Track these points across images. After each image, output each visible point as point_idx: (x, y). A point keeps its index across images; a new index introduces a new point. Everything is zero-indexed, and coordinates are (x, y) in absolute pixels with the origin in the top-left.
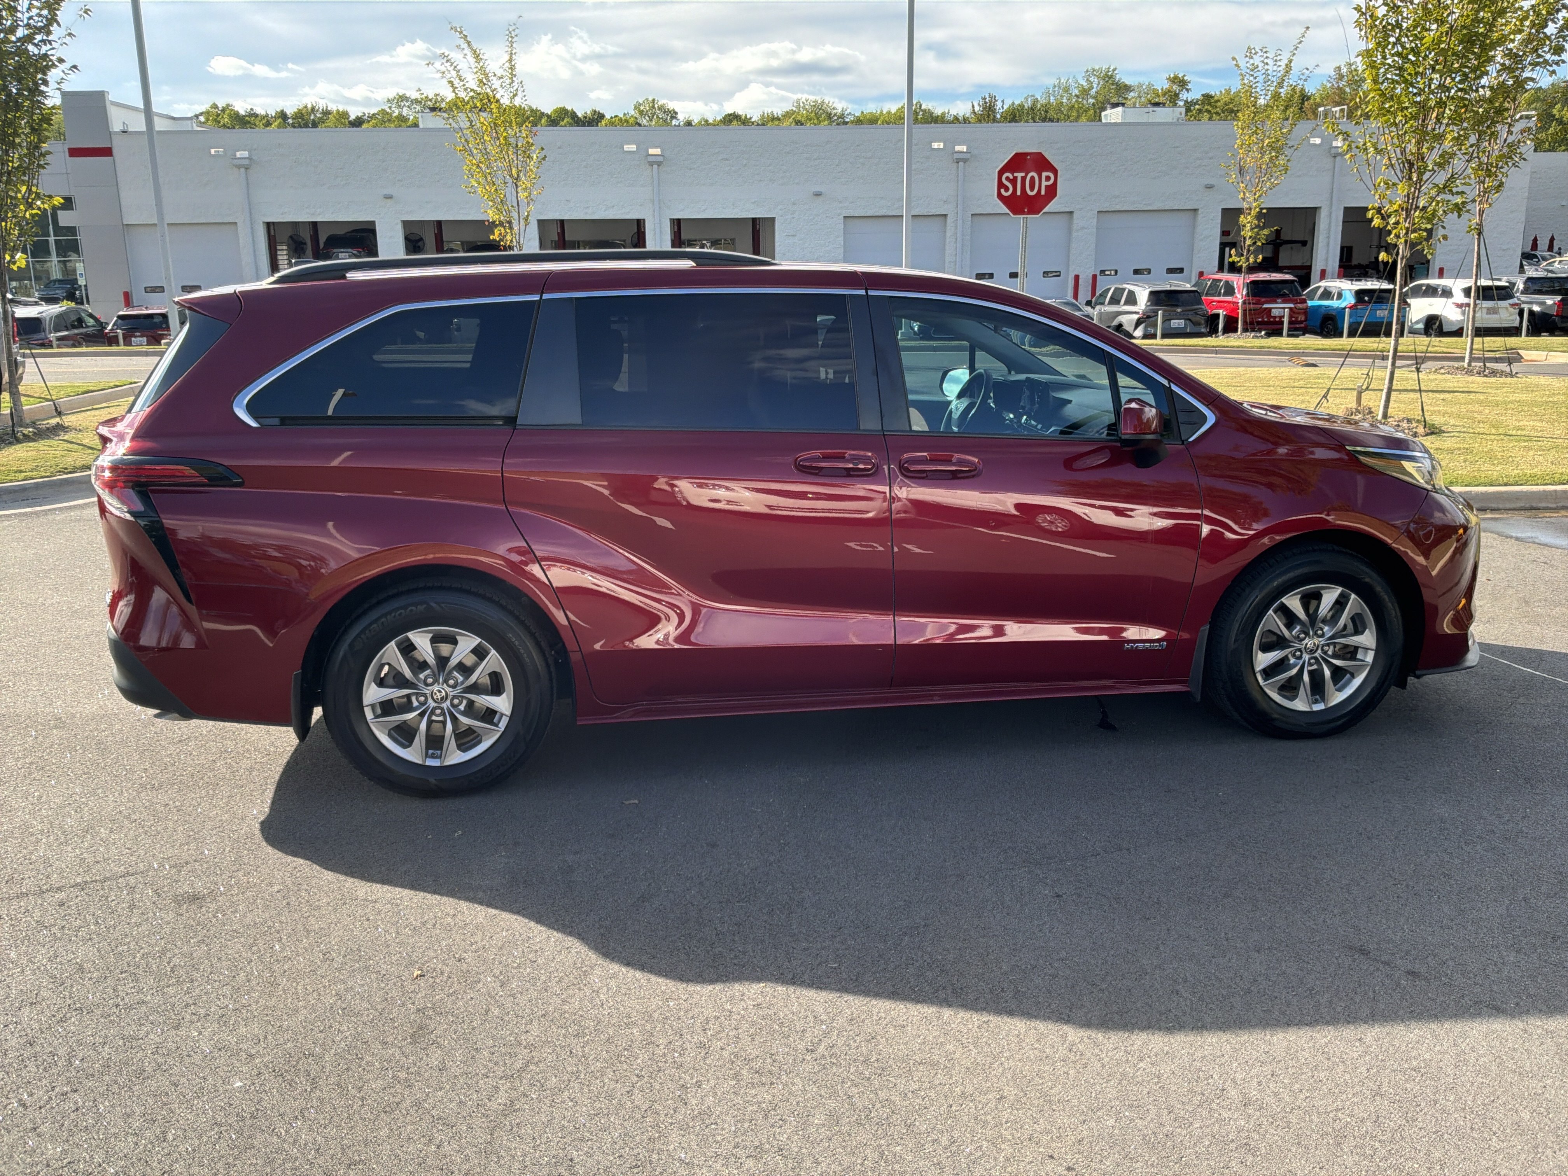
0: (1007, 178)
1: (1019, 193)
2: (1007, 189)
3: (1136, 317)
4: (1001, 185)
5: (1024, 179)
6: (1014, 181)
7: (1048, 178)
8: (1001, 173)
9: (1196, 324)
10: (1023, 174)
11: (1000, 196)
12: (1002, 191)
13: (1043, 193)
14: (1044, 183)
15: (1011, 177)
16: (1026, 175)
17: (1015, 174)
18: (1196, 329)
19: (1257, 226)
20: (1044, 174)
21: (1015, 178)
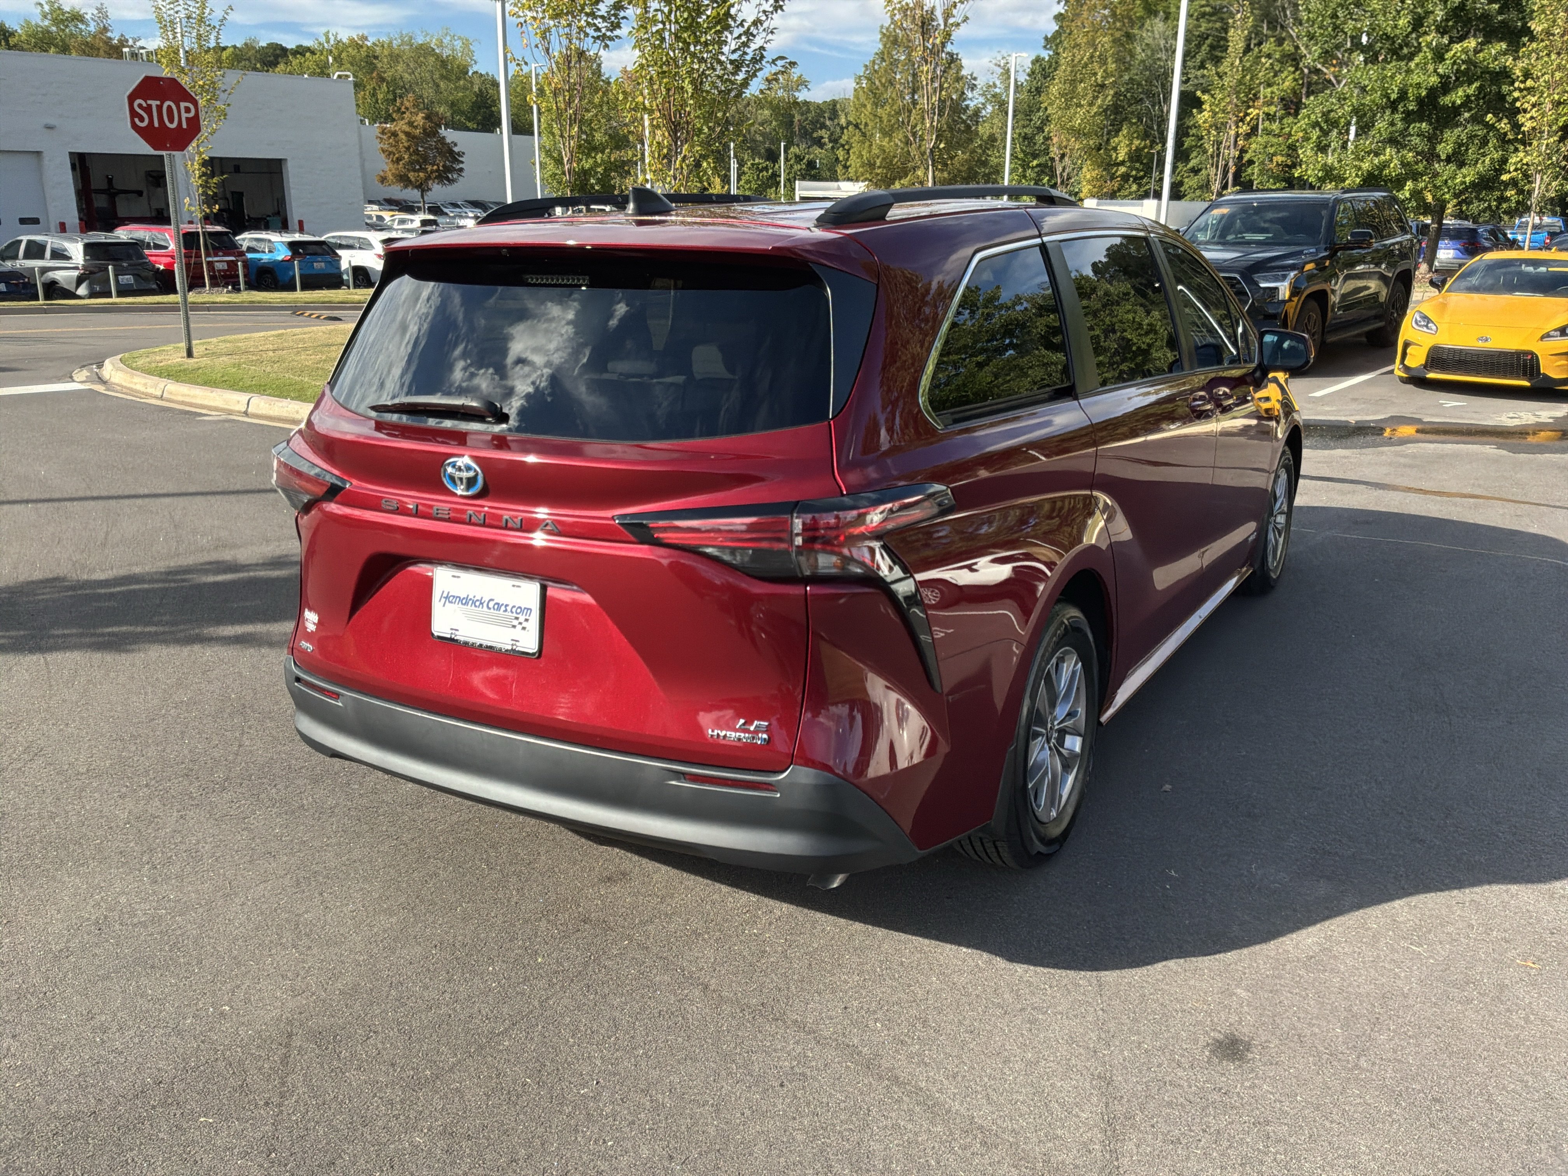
0: (140, 106)
1: (156, 124)
2: (142, 119)
3: (76, 273)
4: (133, 114)
5: (159, 108)
6: (148, 110)
7: (188, 110)
8: (132, 98)
9: (146, 279)
10: (158, 103)
11: (134, 126)
12: (136, 120)
13: (185, 126)
14: (184, 115)
15: (144, 105)
16: (162, 103)
17: (149, 102)
18: (145, 286)
19: (204, 174)
20: (183, 105)
21: (150, 106)
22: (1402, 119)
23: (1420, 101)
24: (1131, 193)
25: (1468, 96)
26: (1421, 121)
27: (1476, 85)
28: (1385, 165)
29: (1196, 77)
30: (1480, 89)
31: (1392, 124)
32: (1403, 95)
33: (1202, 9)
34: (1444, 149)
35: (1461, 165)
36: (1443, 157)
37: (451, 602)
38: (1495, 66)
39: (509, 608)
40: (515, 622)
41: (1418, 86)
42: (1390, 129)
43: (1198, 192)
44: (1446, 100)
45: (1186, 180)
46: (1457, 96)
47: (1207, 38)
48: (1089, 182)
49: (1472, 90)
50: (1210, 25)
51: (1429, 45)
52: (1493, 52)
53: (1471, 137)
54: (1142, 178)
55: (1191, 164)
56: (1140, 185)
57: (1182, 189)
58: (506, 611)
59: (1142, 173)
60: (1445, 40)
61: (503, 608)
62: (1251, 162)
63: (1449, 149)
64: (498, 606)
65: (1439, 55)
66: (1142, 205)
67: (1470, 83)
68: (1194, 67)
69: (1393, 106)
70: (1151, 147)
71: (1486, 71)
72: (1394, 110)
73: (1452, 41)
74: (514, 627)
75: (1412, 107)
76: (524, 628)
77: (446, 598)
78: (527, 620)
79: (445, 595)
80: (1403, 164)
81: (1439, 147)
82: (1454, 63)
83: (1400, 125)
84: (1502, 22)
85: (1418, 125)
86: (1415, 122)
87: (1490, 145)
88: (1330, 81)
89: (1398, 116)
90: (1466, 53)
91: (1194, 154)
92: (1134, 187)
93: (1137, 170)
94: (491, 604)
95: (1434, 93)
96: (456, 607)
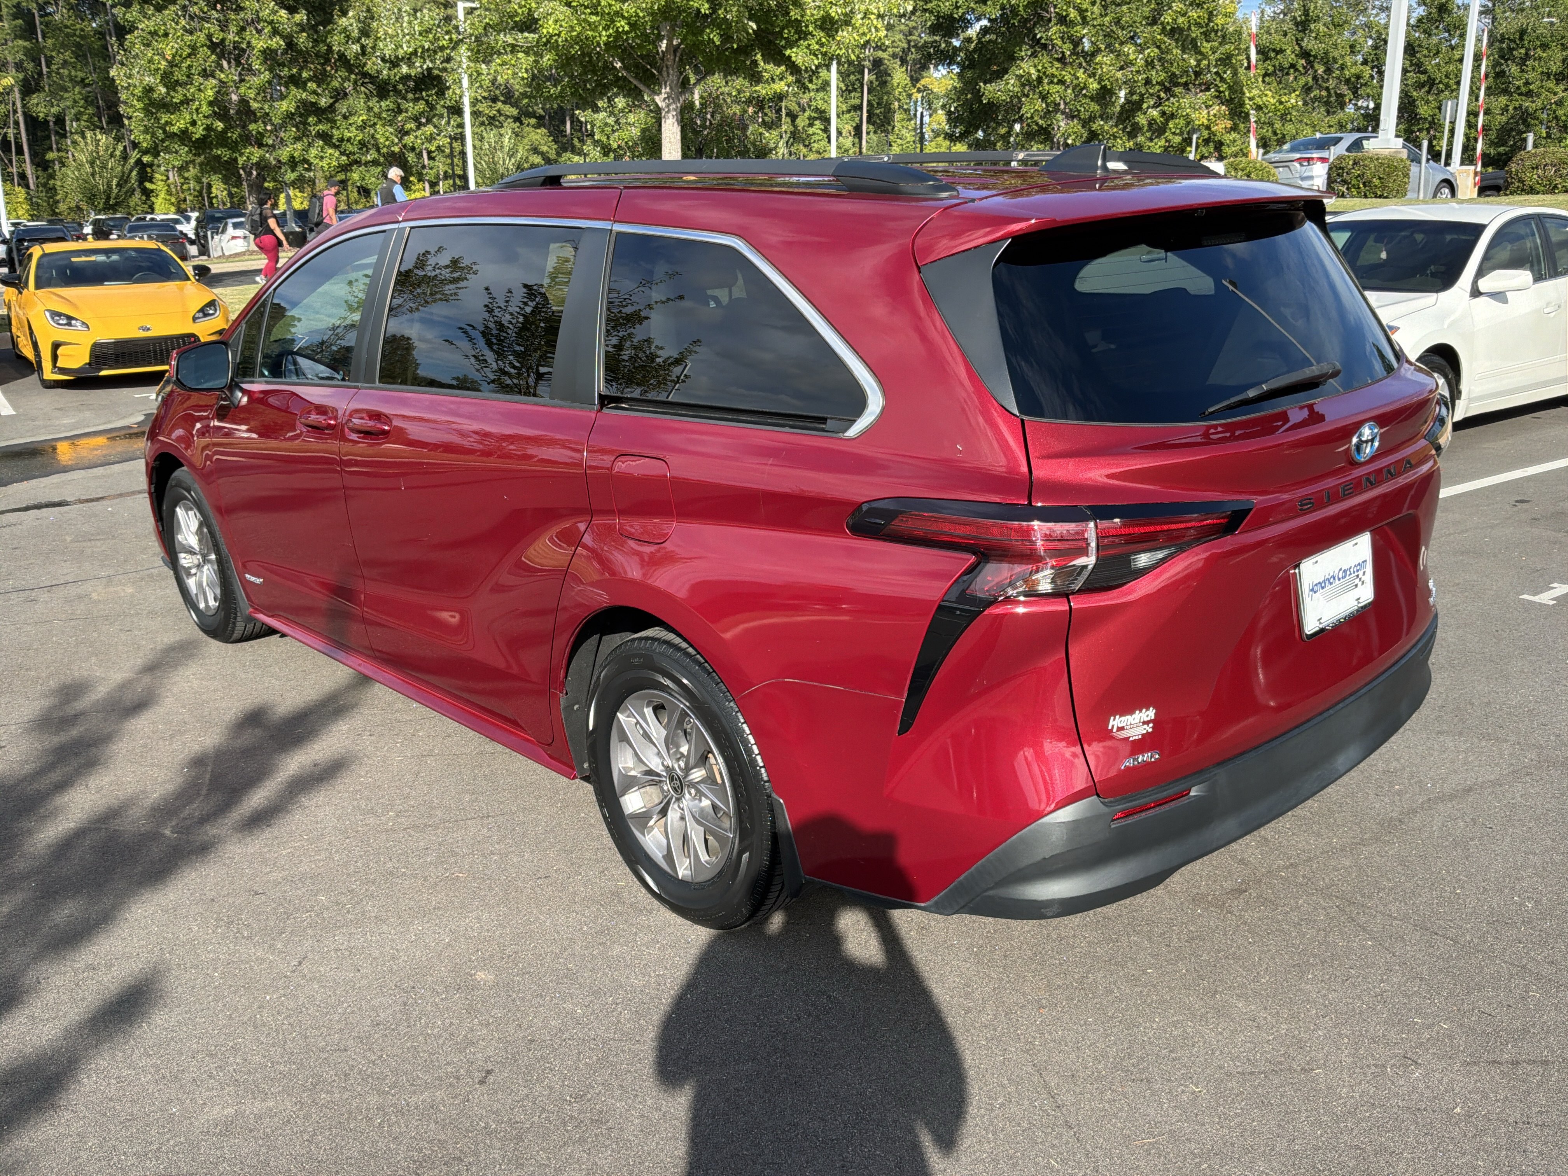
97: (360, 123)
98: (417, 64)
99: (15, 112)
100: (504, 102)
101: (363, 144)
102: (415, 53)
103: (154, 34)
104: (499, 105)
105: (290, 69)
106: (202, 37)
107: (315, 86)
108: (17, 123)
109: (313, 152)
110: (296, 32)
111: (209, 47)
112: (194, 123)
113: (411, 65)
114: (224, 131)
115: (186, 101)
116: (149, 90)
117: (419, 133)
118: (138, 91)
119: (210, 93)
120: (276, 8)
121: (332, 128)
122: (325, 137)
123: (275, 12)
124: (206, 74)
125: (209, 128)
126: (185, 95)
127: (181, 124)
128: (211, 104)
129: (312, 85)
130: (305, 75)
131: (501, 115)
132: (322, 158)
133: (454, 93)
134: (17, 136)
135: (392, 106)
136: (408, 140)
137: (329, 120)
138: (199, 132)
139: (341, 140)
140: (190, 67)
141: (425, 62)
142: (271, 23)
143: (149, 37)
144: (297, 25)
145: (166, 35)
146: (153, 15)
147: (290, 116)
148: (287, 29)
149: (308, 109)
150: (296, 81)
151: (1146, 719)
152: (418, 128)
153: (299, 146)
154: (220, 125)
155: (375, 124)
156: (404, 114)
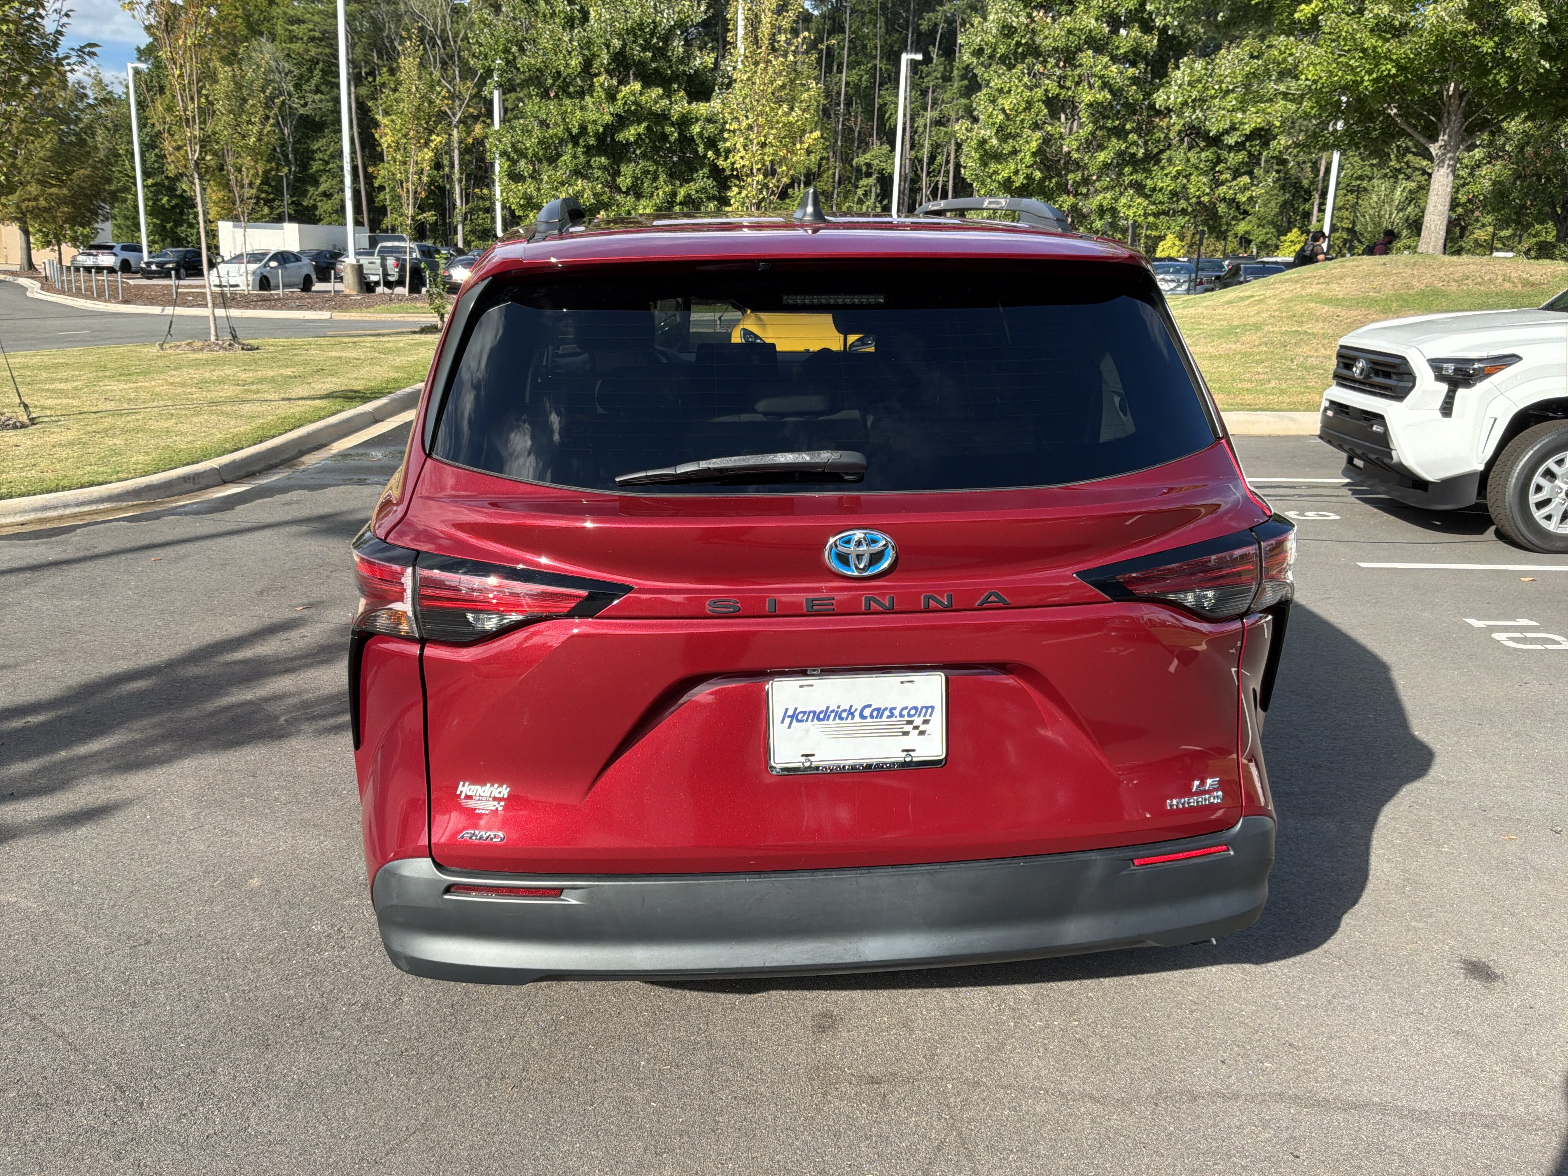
22: (584, 153)
23: (598, 137)
24: (263, 216)
25: (639, 135)
26: (600, 156)
27: (644, 125)
28: (579, 194)
29: (314, 101)
30: (648, 128)
31: (575, 157)
32: (583, 129)
33: (312, 33)
34: (624, 182)
35: (639, 196)
36: (624, 189)
37: (798, 721)
38: (657, 108)
39: (896, 712)
40: (908, 728)
41: (595, 122)
42: (575, 162)
43: (334, 217)
44: (621, 137)
45: (319, 204)
46: (630, 133)
47: (317, 63)
48: (215, 203)
49: (641, 129)
50: (320, 50)
51: (602, 85)
52: (654, 96)
53: (646, 172)
54: (273, 200)
55: (322, 188)
56: (271, 208)
57: (317, 213)
58: (892, 715)
59: (272, 196)
60: (615, 82)
61: (887, 713)
62: (382, 188)
63: (629, 181)
64: (880, 712)
65: (611, 97)
66: (282, 228)
67: (639, 124)
68: (311, 92)
69: (575, 140)
70: (278, 170)
71: (651, 113)
72: (576, 144)
73: (620, 83)
74: (906, 733)
75: (592, 141)
76: (922, 733)
77: (792, 717)
78: (926, 722)
79: (790, 713)
80: (595, 195)
81: (619, 180)
82: (625, 104)
83: (582, 159)
84: (655, 69)
85: (598, 159)
86: (594, 156)
87: (661, 179)
88: (445, 113)
89: (580, 150)
90: (634, 95)
91: (324, 178)
92: (266, 210)
93: (266, 192)
94: (867, 712)
95: (611, 129)
96: (811, 726)
97: (1174, 173)
98: (1187, 114)
99: (948, 162)
100: (1415, 154)
101: (1174, 194)
102: (1185, 103)
103: (1001, 91)
104: (1410, 157)
105: (1113, 121)
106: (1039, 93)
107: (1135, 137)
108: (947, 172)
109: (1123, 200)
110: (1127, 86)
111: (1044, 102)
112: (1016, 173)
113: (1180, 115)
114: (1042, 180)
115: (1015, 152)
116: (983, 142)
117: (1234, 183)
118: (974, 143)
119: (1034, 145)
120: (1110, 63)
121: (1147, 178)
122: (1139, 188)
123: (1106, 67)
124: (1036, 126)
125: (1029, 177)
126: (1014, 147)
127: (1005, 174)
128: (1034, 154)
129: (1133, 137)
130: (1128, 126)
131: (1409, 167)
132: (1130, 206)
133: (1279, 143)
134: (945, 186)
135: (1211, 157)
136: (1222, 190)
137: (1145, 170)
138: (1019, 181)
139: (1154, 190)
140: (1022, 121)
141: (1194, 111)
142: (1102, 77)
143: (997, 94)
144: (1129, 78)
145: (1009, 91)
146: (1003, 74)
147: (1106, 166)
148: (1119, 81)
149: (1125, 159)
150: (1120, 133)
151: (498, 796)
152: (1234, 178)
153: (1109, 195)
154: (1038, 175)
155: (1190, 174)
156: (1222, 165)
